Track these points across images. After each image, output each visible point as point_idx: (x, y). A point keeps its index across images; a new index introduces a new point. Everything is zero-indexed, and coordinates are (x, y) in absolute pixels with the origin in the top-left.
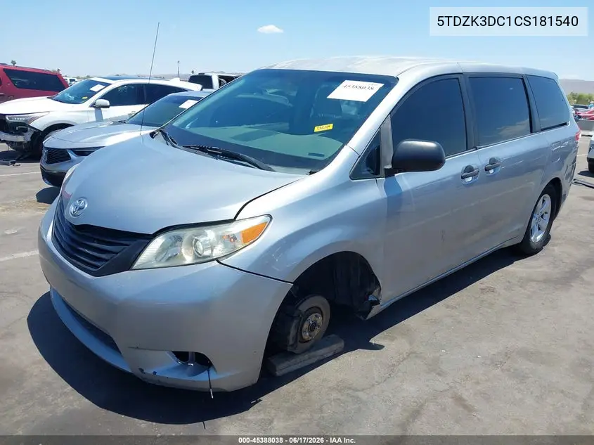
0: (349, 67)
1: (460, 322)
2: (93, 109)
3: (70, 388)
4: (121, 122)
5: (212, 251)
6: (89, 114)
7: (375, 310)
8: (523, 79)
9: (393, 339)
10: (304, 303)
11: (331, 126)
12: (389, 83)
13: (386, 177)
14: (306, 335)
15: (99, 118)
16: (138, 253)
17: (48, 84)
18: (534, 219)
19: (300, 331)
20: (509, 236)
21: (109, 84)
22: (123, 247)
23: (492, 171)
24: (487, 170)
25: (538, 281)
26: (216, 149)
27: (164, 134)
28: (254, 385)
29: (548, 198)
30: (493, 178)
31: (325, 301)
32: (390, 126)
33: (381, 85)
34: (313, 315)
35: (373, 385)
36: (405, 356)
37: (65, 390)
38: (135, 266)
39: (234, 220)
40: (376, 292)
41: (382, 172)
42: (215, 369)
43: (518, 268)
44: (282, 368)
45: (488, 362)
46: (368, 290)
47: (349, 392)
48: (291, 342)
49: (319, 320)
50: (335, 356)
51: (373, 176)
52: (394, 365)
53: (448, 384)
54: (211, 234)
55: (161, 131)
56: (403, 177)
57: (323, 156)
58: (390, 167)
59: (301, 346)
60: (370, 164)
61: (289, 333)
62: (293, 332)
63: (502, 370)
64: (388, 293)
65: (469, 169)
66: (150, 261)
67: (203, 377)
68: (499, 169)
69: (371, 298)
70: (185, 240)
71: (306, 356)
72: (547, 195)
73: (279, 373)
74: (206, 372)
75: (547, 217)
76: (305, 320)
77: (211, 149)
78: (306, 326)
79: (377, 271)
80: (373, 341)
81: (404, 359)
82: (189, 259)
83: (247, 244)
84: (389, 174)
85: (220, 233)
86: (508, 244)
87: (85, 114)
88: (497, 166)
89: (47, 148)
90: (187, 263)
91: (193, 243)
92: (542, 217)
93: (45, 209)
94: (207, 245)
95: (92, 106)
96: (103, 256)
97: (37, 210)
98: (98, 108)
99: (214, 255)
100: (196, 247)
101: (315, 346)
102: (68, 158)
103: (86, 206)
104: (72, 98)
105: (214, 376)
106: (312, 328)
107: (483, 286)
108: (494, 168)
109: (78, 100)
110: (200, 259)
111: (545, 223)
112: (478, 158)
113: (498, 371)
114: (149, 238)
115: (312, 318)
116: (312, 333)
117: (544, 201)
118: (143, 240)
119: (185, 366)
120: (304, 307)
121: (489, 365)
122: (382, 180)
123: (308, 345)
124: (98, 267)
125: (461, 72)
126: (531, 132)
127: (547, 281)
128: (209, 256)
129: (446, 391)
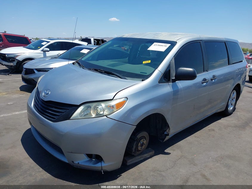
0: (155, 37)
1: (201, 143)
2: (42, 52)
3: (41, 169)
4: (55, 58)
5: (104, 112)
6: (41, 54)
7: (167, 138)
8: (225, 43)
9: (174, 150)
10: (139, 135)
11: (150, 61)
12: (173, 44)
13: (172, 82)
14: (139, 148)
15: (45, 56)
16: (73, 113)
17: (23, 41)
18: (230, 101)
19: (137, 146)
20: (219, 108)
21: (49, 42)
22: (66, 110)
23: (213, 81)
24: (212, 80)
25: (232, 127)
26: (102, 70)
27: (79, 63)
28: (119, 169)
29: (235, 92)
30: (214, 83)
31: (147, 134)
32: (174, 61)
33: (170, 45)
34: (142, 140)
35: (167, 169)
36: (180, 157)
37: (40, 170)
38: (71, 118)
39: (112, 99)
40: (167, 131)
41: (171, 80)
42: (104, 162)
43: (223, 121)
44: (130, 162)
45: (214, 160)
46: (165, 129)
47: (158, 172)
48: (134, 151)
49: (145, 142)
50: (151, 157)
51: (167, 82)
52: (175, 161)
53: (198, 169)
54: (103, 105)
55: (77, 62)
56: (179, 83)
57: (146, 73)
58: (174, 78)
59: (138, 153)
60: (166, 77)
61: (133, 147)
62: (134, 147)
63: (221, 164)
64: (172, 131)
65: (205, 80)
66: (77, 116)
67: (99, 165)
68: (216, 80)
69: (165, 133)
70: (92, 107)
71: (139, 157)
72: (235, 91)
73: (128, 164)
74: (100, 163)
75: (235, 100)
76: (139, 142)
77: (100, 70)
78: (139, 144)
79: (169, 122)
80: (166, 151)
81: (179, 158)
82: (94, 115)
83: (118, 109)
84: (174, 81)
85: (107, 104)
86: (219, 111)
87: (39, 54)
88: (216, 78)
89: (25, 68)
90: (93, 117)
91: (96, 109)
92: (233, 100)
93: (23, 94)
94: (101, 110)
95: (42, 51)
96: (57, 114)
97: (20, 94)
98: (44, 51)
99: (104, 114)
100: (97, 110)
101: (142, 153)
102: (34, 72)
103: (50, 93)
104: (33, 47)
105: (104, 165)
106: (142, 145)
107: (209, 128)
108: (214, 79)
109: (36, 48)
110: (98, 115)
111: (234, 103)
112: (208, 75)
113: (218, 164)
114: (78, 107)
115: (142, 141)
116: (142, 147)
117: (233, 93)
118: (74, 107)
119: (91, 160)
120: (139, 136)
121: (215, 161)
122: (171, 83)
123: (140, 152)
124: (55, 118)
125: (201, 39)
126: (229, 64)
127: (236, 126)
128: (102, 114)
129: (197, 172)
